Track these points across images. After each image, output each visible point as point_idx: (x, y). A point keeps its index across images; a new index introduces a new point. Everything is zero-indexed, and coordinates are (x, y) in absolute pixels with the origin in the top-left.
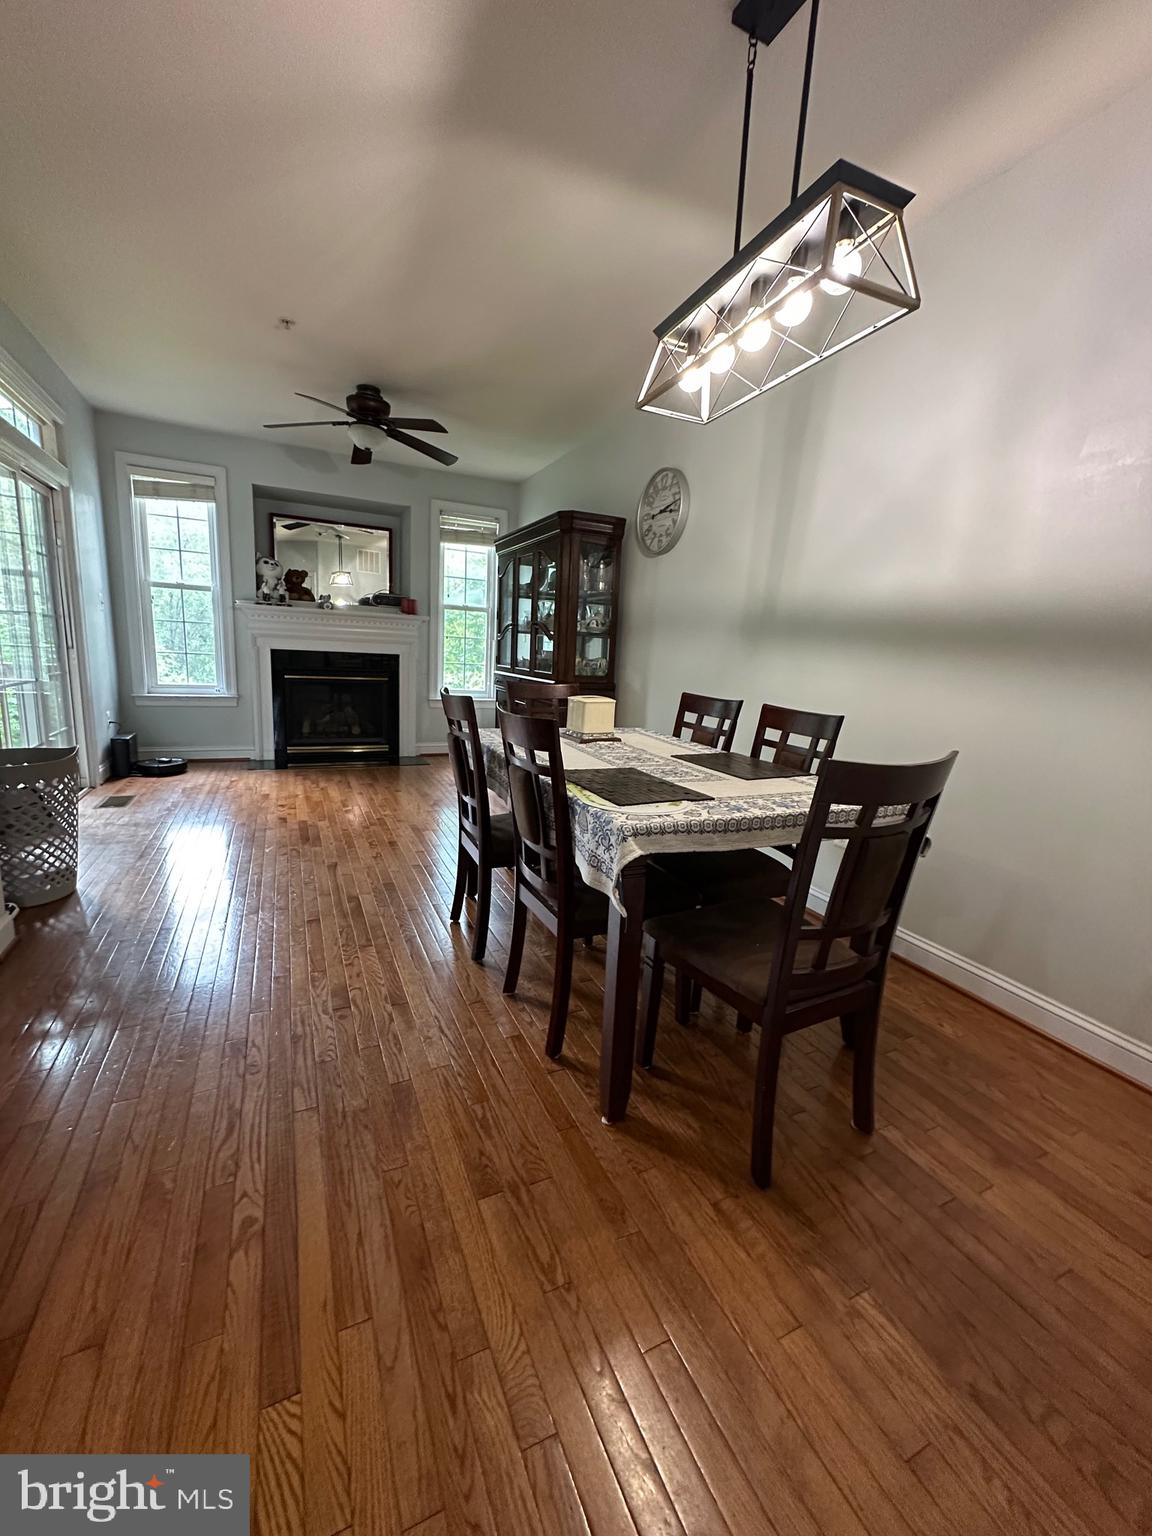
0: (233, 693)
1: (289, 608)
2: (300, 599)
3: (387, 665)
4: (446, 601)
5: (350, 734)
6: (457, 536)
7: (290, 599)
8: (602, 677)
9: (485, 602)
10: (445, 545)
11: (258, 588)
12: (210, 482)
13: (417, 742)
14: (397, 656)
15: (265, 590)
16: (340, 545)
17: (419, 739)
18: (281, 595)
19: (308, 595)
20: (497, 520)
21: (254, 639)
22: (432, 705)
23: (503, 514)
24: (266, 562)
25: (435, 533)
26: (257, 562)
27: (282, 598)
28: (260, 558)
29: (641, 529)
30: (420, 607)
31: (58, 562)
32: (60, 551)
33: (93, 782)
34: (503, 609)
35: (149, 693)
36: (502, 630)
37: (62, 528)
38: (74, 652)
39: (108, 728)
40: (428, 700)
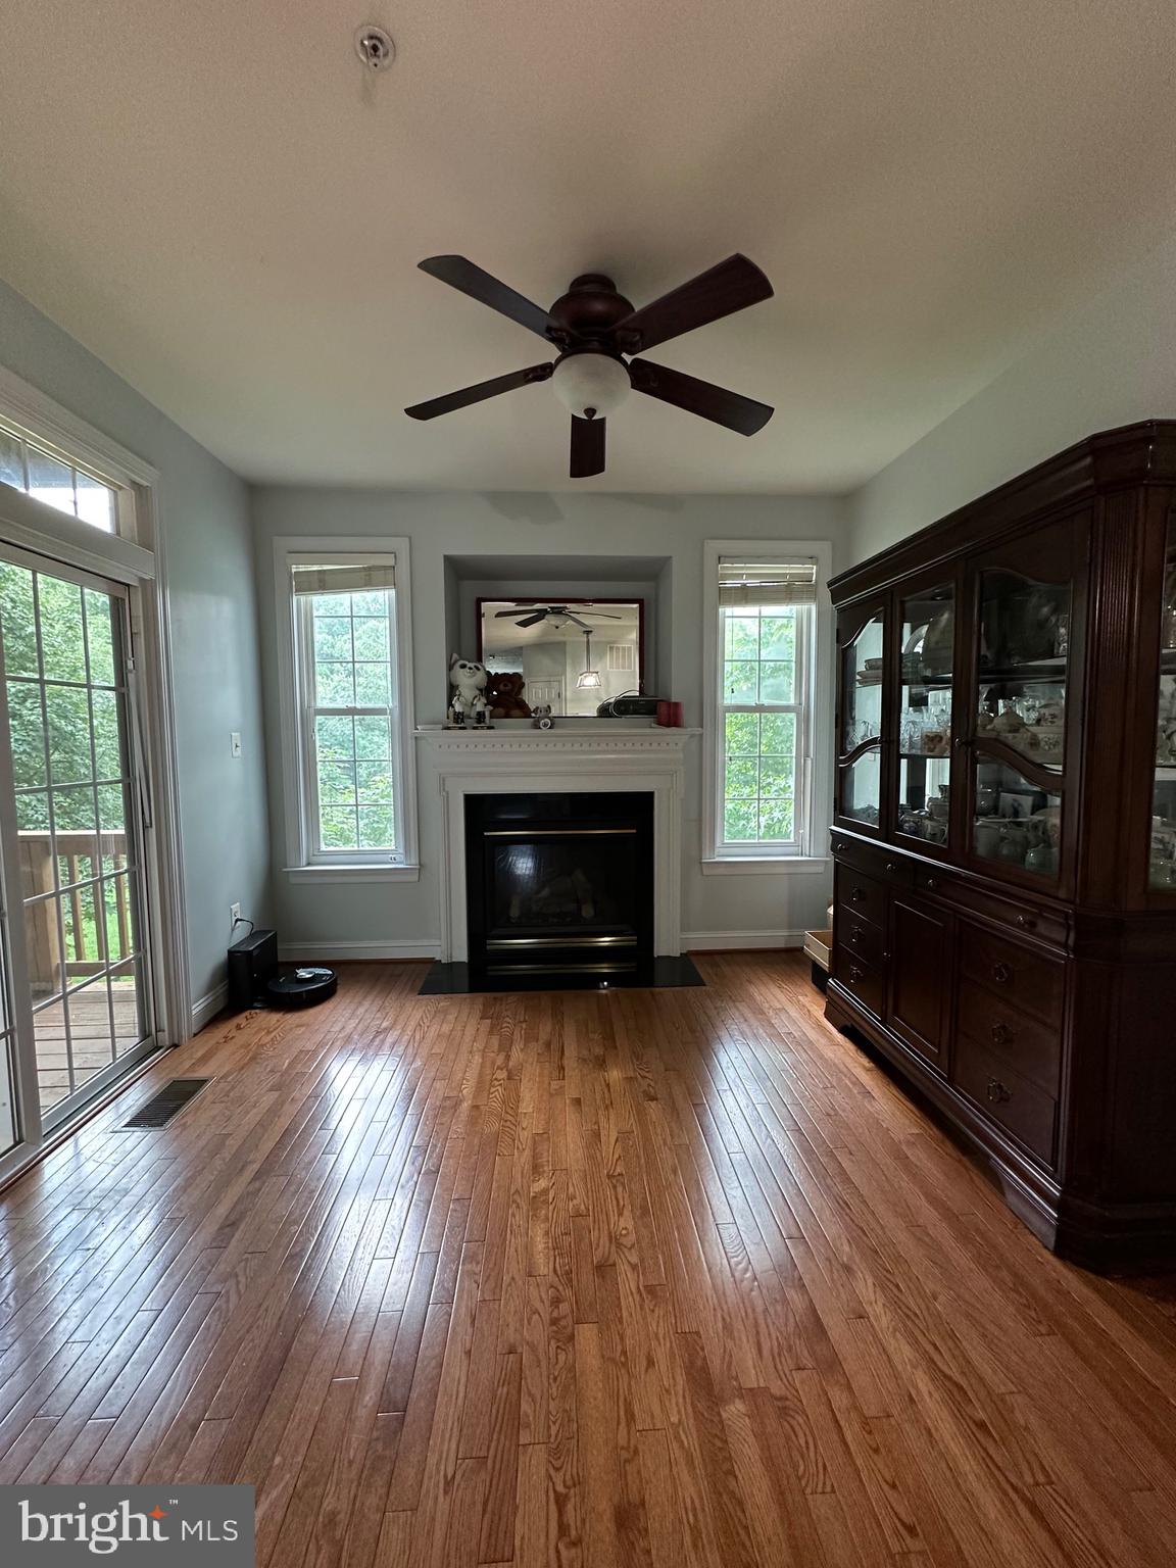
0: (414, 860)
1: (489, 732)
2: (507, 716)
3: (636, 808)
4: (728, 699)
6: (745, 595)
7: (491, 717)
9: (792, 695)
10: (727, 611)
11: (450, 704)
12: (389, 561)
13: (683, 929)
14: (650, 795)
15: (457, 707)
16: (588, 642)
17: (685, 927)
18: (479, 713)
19: (523, 710)
20: (812, 559)
21: (443, 781)
22: (706, 871)
23: (823, 549)
24: (463, 666)
25: (710, 593)
26: (450, 667)
27: (480, 716)
28: (456, 662)
30: (688, 714)
31: (128, 695)
32: (131, 678)
33: (176, 1037)
34: (852, 709)
35: (309, 864)
36: (850, 749)
37: (141, 642)
38: (153, 832)
39: (233, 930)
40: (701, 863)
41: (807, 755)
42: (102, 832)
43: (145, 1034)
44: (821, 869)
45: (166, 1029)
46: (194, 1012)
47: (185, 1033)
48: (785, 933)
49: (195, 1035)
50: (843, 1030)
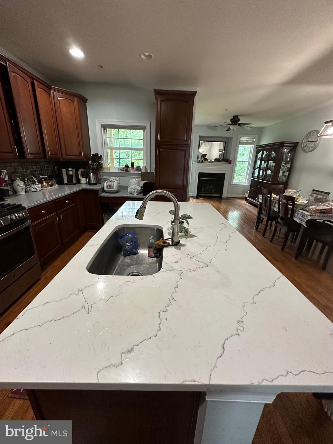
2: (206, 161)
3: (222, 176)
4: (238, 160)
5: (211, 191)
6: (244, 143)
8: (285, 182)
9: (248, 160)
10: (240, 146)
11: (198, 159)
13: (227, 194)
14: (225, 174)
15: (199, 159)
20: (255, 138)
21: (195, 170)
22: (231, 185)
23: (256, 136)
24: (199, 153)
25: (238, 143)
27: (202, 161)
29: (303, 145)
30: (232, 162)
34: (256, 163)
36: (255, 168)
40: (231, 184)
41: (249, 169)
44: (248, 186)
48: (241, 195)
50: (249, 203)
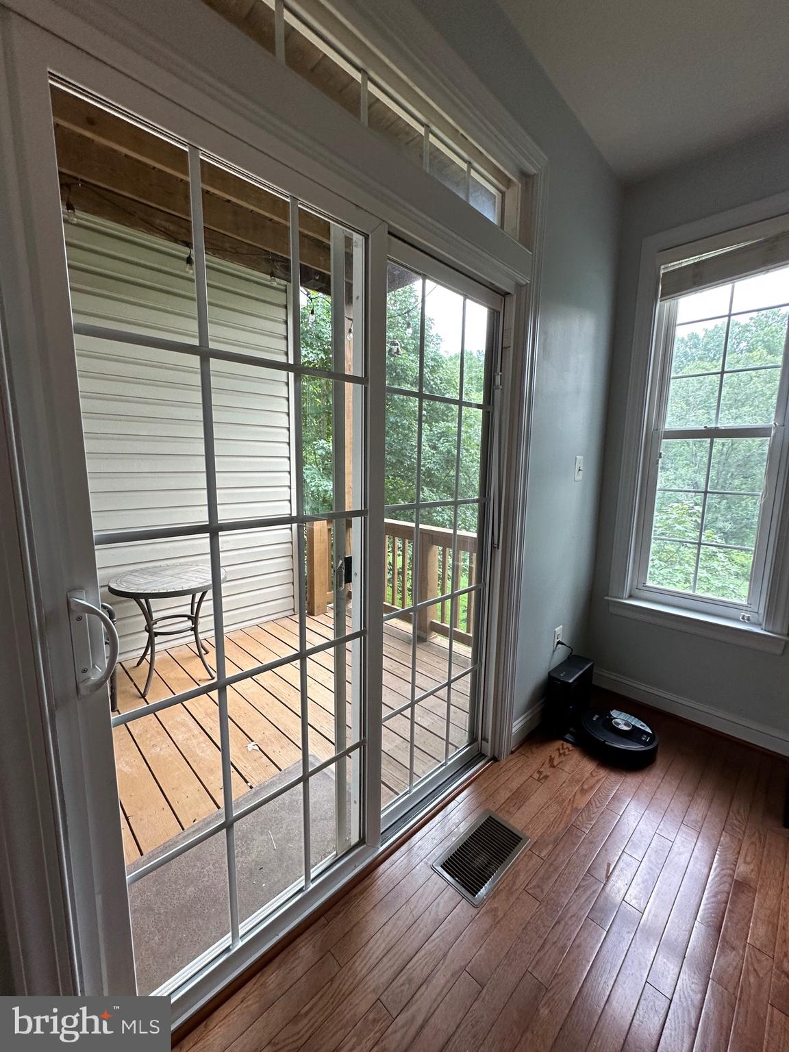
0: (781, 628)
31: (493, 413)
32: (498, 393)
33: (497, 752)
35: (631, 597)
37: (510, 354)
38: (499, 553)
39: (554, 651)
42: (459, 532)
43: (473, 739)
45: (490, 741)
46: (514, 730)
47: (505, 750)
49: (512, 753)
